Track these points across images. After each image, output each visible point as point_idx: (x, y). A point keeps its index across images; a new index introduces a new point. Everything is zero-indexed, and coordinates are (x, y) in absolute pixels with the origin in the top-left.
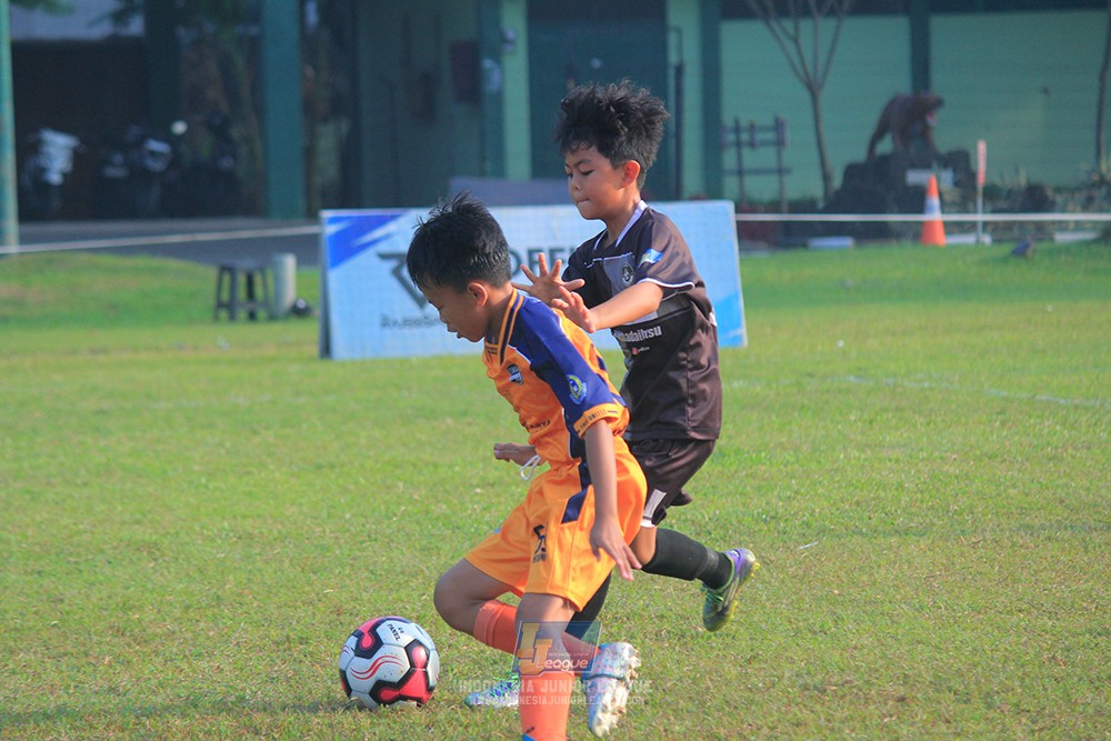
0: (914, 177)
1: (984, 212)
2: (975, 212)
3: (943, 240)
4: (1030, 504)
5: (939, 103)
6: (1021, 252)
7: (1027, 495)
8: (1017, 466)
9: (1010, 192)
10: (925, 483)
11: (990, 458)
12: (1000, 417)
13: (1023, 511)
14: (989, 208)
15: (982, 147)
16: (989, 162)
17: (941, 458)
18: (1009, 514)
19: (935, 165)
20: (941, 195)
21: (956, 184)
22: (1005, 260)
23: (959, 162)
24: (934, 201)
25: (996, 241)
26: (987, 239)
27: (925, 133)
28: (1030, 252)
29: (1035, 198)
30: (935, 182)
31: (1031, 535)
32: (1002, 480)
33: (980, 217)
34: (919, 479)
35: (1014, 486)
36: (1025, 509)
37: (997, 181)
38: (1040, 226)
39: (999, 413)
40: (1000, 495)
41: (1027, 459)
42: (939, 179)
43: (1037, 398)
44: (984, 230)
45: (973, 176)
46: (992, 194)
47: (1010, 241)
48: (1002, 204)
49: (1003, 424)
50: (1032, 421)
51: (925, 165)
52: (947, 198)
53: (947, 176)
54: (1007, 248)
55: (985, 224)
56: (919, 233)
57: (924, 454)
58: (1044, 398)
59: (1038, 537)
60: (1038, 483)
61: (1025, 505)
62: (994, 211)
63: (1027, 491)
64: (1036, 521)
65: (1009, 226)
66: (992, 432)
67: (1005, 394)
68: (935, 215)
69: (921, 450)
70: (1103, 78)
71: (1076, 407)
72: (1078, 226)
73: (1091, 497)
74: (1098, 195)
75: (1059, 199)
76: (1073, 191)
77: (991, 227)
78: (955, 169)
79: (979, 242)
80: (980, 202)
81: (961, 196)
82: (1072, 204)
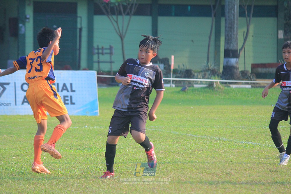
2: (170, 77)
4: (184, 167)
6: (184, 90)
8: (181, 155)
9: (181, 71)
11: (173, 153)
13: (182, 169)
14: (174, 76)
15: (173, 57)
16: (175, 62)
18: (178, 170)
19: (158, 62)
21: (165, 68)
22: (179, 92)
23: (166, 62)
25: (176, 86)
26: (174, 86)
28: (186, 90)
29: (188, 74)
31: (185, 176)
32: (176, 159)
33: (172, 79)
36: (183, 168)
37: (177, 68)
38: (190, 82)
39: (176, 139)
41: (184, 153)
43: (187, 135)
44: (173, 83)
45: (170, 66)
46: (175, 72)
47: (181, 86)
48: (178, 75)
49: (177, 142)
50: (186, 142)
51: (155, 62)
53: (162, 66)
54: (179, 89)
55: (173, 81)
58: (189, 135)
60: (187, 161)
62: (176, 77)
64: (186, 172)
65: (180, 82)
66: (173, 145)
67: (178, 133)
70: (210, 38)
71: (199, 138)
72: (201, 83)
73: (203, 166)
74: (207, 74)
75: (196, 74)
76: (200, 72)
77: (175, 82)
78: (165, 64)
79: (171, 86)
80: (172, 74)
81: (166, 72)
82: (199, 76)
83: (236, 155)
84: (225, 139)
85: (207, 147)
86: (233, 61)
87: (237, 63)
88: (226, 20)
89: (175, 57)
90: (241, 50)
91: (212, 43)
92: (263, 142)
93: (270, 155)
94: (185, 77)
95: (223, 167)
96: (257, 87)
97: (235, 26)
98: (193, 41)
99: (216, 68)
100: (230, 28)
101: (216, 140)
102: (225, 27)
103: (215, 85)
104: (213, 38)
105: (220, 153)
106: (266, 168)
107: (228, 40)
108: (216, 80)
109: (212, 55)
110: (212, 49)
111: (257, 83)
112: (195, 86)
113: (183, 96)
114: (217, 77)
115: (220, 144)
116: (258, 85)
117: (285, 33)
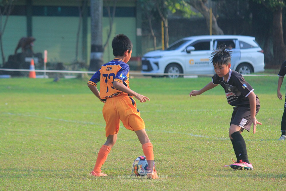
0: (27, 60)
1: (47, 69)
2: (43, 69)
3: (35, 76)
5: (34, 40)
6: (56, 81)
7: (56, 146)
8: (53, 138)
9: (53, 64)
10: (28, 142)
11: (46, 136)
12: (50, 125)
13: (55, 150)
15: (46, 52)
16: (48, 56)
17: (33, 135)
18: (51, 151)
19: (33, 56)
20: (35, 65)
21: (39, 62)
22: (51, 83)
23: (40, 56)
24: (33, 66)
25: (50, 77)
26: (47, 77)
27: (30, 48)
28: (58, 81)
29: (60, 66)
30: (33, 61)
32: (49, 141)
33: (45, 71)
34: (27, 141)
35: (52, 143)
37: (49, 61)
38: (61, 74)
39: (49, 124)
40: (48, 146)
41: (56, 136)
42: (34, 61)
43: (59, 120)
44: (47, 75)
45: (43, 60)
46: (48, 65)
47: (53, 77)
48: (51, 68)
49: (50, 126)
50: (58, 126)
51: (30, 56)
52: (37, 65)
53: (37, 60)
54: (52, 80)
55: (47, 73)
56: (28, 75)
57: (28, 134)
58: (61, 120)
59: (58, 157)
60: (59, 142)
61: (55, 148)
62: (49, 70)
63: (56, 144)
64: (58, 153)
65: (52, 73)
66: (47, 129)
67: (51, 118)
68: (33, 70)
69: (28, 133)
70: (78, 35)
71: (70, 122)
72: (71, 74)
73: (73, 146)
74: (77, 66)
75: (66, 67)
76: (70, 65)
77: (48, 74)
78: (39, 58)
79: (45, 78)
80: (45, 67)
81: (40, 65)
82: (70, 68)
83: (102, 137)
84: (92, 123)
85: (77, 130)
86: (99, 55)
87: (102, 57)
88: (92, 20)
89: (48, 52)
90: (105, 45)
91: (80, 40)
93: (131, 136)
95: (90, 147)
97: (100, 25)
98: (63, 38)
99: (84, 61)
100: (95, 26)
101: (84, 124)
102: (92, 26)
103: (83, 76)
104: (81, 35)
105: (88, 136)
106: (127, 148)
107: (94, 37)
108: (85, 72)
109: (80, 50)
110: (80, 45)
112: (67, 77)
113: (55, 86)
114: (84, 69)
115: (88, 128)
117: (143, 31)
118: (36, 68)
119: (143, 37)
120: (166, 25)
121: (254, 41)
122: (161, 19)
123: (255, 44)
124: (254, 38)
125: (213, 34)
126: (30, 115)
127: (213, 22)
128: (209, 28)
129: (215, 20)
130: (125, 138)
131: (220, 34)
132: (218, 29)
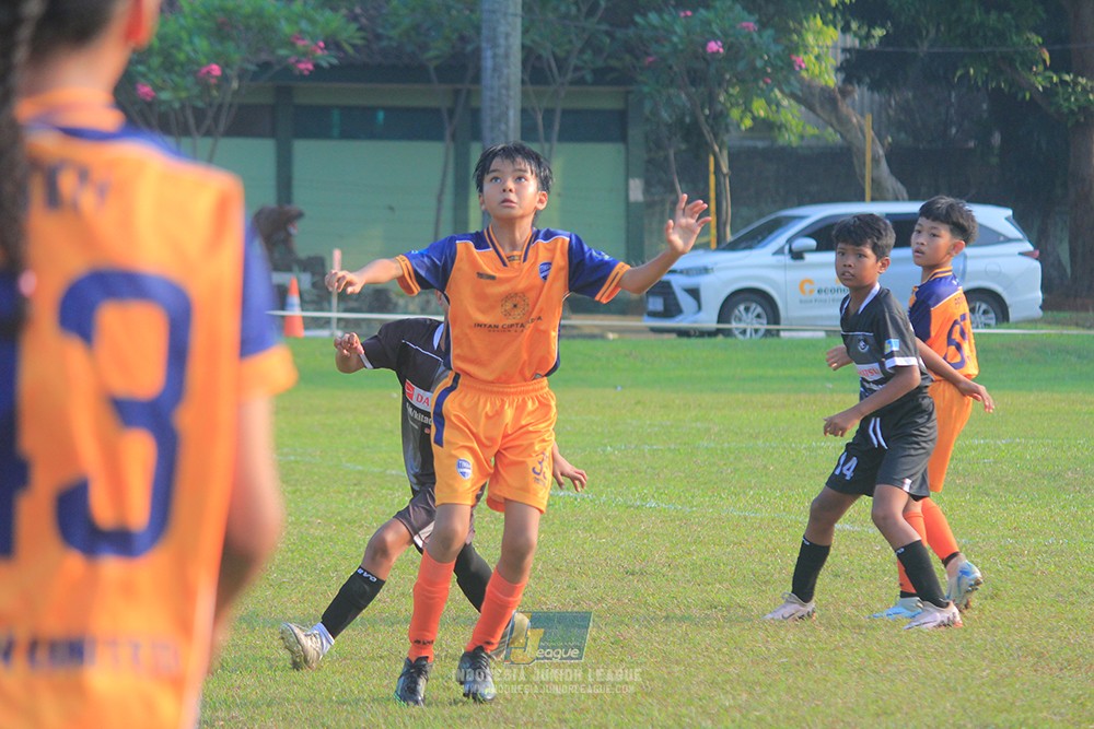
0: (276, 278)
1: (338, 311)
2: (330, 310)
3: (301, 332)
5: (300, 215)
14: (342, 306)
15: (337, 254)
17: (308, 522)
19: (296, 268)
20: (302, 295)
21: (314, 285)
23: (315, 266)
24: (295, 299)
27: (287, 240)
29: (381, 300)
30: (294, 282)
33: (334, 315)
42: (299, 280)
43: (388, 472)
44: (338, 328)
48: (353, 304)
50: (384, 491)
52: (307, 297)
53: (306, 278)
55: (339, 320)
56: (283, 326)
58: (393, 472)
62: (346, 311)
65: (360, 323)
67: (360, 468)
68: (295, 311)
70: (440, 200)
75: (403, 302)
77: (344, 323)
78: (313, 274)
79: (332, 335)
80: (335, 300)
81: (319, 296)
82: (411, 307)
89: (343, 254)
91: (447, 215)
92: (601, 492)
93: (622, 526)
94: (371, 311)
96: (573, 337)
98: (391, 208)
104: (448, 199)
111: (573, 327)
116: (575, 332)
117: (648, 187)
118: (304, 304)
119: (649, 205)
120: (725, 169)
121: (1007, 219)
122: (708, 148)
123: (1012, 231)
124: (1009, 212)
125: (873, 199)
126: (292, 458)
127: (875, 161)
128: (863, 177)
129: (881, 152)
130: (605, 534)
131: (896, 199)
132: (891, 182)
